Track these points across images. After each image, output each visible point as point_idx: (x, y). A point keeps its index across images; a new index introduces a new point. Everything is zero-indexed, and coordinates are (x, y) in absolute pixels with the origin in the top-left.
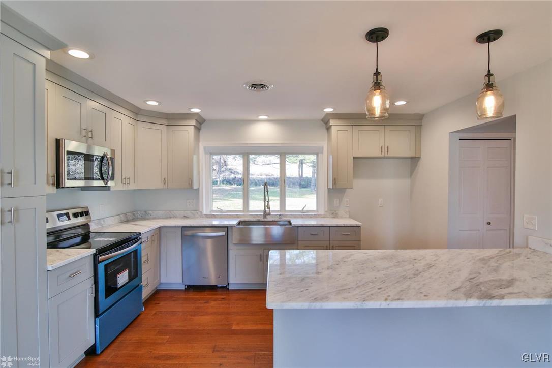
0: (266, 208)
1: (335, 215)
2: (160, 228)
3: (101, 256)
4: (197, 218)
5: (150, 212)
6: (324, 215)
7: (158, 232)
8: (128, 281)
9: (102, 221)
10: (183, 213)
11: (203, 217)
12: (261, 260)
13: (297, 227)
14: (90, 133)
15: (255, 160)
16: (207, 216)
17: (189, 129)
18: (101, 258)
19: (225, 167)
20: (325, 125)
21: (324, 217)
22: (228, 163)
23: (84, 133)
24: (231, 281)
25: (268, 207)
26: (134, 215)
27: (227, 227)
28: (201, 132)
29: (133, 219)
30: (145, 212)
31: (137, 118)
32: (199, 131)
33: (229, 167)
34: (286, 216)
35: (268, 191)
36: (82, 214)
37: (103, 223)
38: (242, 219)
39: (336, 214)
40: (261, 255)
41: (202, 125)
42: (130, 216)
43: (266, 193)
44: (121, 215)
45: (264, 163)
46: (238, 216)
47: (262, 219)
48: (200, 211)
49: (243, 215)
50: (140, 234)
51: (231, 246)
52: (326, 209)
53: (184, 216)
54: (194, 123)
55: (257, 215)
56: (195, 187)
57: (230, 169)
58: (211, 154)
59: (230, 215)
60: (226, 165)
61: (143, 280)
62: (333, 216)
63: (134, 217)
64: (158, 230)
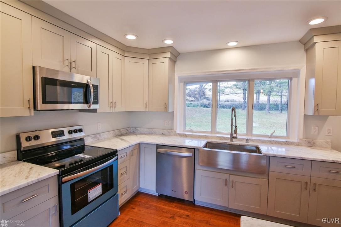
0: (233, 132)
1: (311, 144)
2: (140, 144)
3: (65, 176)
4: (172, 135)
5: (139, 129)
6: (298, 143)
7: (138, 148)
8: (101, 194)
9: (98, 135)
10: (161, 131)
11: (176, 136)
12: (226, 185)
13: (269, 157)
14: (73, 64)
15: (224, 92)
16: (180, 135)
17: (165, 61)
18: (65, 179)
19: (204, 96)
20: (303, 46)
21: (298, 145)
22: (206, 93)
23: (66, 63)
24: (196, 198)
25: (235, 132)
26: (127, 130)
27: (195, 149)
28: (176, 64)
29: (127, 133)
30: (135, 128)
31: (124, 54)
32: (175, 63)
33: (206, 96)
34: (253, 140)
35: (235, 116)
36: (75, 131)
37: (99, 137)
38: (210, 140)
39: (314, 143)
40: (226, 180)
41: (177, 58)
42: (124, 131)
43: (234, 118)
44: (116, 131)
45: (230, 93)
46: (206, 137)
47: (228, 142)
48: (175, 130)
49: (210, 136)
50: (116, 151)
51: (197, 166)
52: (301, 137)
53: (162, 134)
54: (169, 55)
55: (224, 138)
56: (170, 110)
57: (207, 97)
58: (185, 84)
59: (199, 135)
60: (204, 95)
61: (118, 191)
62: (309, 145)
63: (128, 132)
64: (138, 145)
